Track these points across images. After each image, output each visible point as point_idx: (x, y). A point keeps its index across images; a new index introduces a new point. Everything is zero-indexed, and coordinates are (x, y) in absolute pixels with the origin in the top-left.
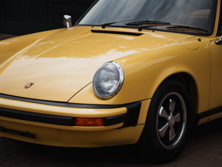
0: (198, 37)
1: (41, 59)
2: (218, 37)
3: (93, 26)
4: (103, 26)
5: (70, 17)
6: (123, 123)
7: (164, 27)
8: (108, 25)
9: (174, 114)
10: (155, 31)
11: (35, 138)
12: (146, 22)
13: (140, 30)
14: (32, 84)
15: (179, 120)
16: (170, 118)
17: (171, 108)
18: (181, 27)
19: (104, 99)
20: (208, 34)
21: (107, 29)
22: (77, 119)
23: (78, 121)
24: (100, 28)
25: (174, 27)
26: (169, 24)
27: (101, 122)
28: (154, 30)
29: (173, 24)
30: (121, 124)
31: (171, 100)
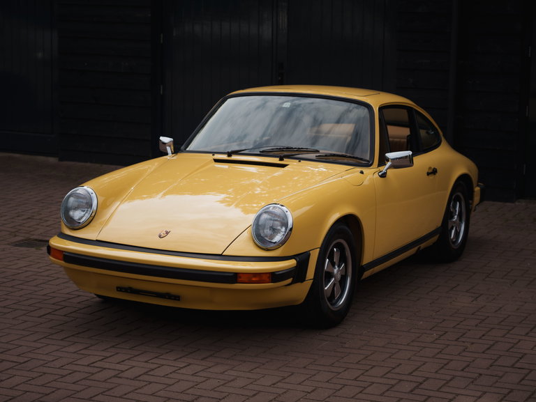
0: (359, 169)
1: (168, 197)
2: (381, 168)
3: (213, 153)
4: (230, 154)
5: (172, 139)
6: (291, 279)
7: (313, 156)
8: (236, 153)
9: (339, 266)
10: (302, 161)
11: (179, 300)
12: (287, 148)
13: (281, 159)
14: (167, 233)
15: (344, 274)
16: (335, 271)
17: (336, 259)
18: (334, 155)
19: (268, 250)
20: (368, 165)
21: (234, 157)
22: (240, 275)
23: (240, 277)
24: (225, 157)
25: (326, 156)
26: (318, 151)
27: (269, 277)
28: (300, 159)
29: (323, 152)
30: (290, 280)
31: (335, 249)
